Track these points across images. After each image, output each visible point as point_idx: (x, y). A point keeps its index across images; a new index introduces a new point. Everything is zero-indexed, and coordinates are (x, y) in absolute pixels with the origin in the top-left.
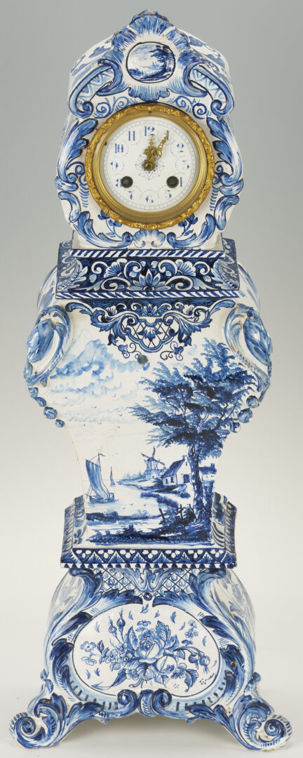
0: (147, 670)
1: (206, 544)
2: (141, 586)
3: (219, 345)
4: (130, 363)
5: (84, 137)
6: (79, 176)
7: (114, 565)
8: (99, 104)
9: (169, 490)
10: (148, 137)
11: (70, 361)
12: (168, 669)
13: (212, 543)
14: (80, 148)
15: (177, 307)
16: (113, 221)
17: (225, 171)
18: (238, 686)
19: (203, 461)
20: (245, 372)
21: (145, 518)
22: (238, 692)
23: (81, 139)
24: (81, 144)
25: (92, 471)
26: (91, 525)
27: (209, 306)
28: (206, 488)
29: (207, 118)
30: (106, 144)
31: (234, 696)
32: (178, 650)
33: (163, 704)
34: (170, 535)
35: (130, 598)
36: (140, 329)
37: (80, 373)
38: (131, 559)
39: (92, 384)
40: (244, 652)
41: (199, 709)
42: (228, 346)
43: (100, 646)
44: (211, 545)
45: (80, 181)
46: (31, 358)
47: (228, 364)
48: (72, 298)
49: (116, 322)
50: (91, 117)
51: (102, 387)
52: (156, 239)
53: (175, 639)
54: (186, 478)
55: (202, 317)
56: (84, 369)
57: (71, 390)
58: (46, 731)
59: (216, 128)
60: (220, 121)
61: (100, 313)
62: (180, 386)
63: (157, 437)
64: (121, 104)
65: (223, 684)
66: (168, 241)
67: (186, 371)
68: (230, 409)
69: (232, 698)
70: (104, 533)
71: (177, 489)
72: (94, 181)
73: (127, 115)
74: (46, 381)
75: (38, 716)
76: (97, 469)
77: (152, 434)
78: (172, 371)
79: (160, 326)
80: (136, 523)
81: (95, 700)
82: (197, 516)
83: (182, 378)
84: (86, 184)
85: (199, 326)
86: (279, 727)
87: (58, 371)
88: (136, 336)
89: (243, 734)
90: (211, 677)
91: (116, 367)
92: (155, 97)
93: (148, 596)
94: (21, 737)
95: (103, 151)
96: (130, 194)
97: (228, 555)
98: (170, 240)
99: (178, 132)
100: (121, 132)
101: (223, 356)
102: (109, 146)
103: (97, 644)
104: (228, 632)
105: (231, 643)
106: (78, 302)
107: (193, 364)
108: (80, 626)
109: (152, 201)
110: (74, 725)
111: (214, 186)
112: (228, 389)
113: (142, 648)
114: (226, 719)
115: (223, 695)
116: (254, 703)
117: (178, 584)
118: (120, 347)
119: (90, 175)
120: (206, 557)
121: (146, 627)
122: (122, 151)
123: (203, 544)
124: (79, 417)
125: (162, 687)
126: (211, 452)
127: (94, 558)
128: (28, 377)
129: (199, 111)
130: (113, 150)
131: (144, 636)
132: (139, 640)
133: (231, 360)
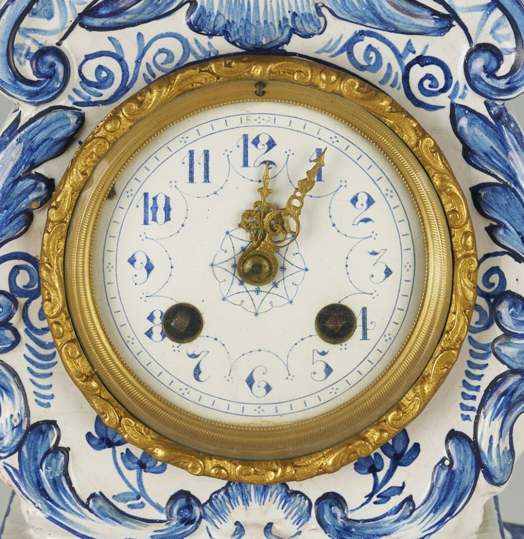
5: (39, 170)
6: (22, 301)
8: (88, 57)
10: (254, 172)
14: (23, 205)
16: (138, 453)
17: (511, 286)
23: (28, 175)
24: (27, 192)
29: (453, 106)
30: (112, 194)
45: (25, 317)
50: (63, 101)
52: (281, 514)
59: (482, 139)
60: (497, 117)
64: (162, 58)
66: (320, 521)
72: (70, 317)
73: (184, 93)
84: (45, 330)
92: (277, 35)
95: (103, 221)
96: (195, 362)
98: (327, 518)
99: (354, 152)
100: (163, 154)
102: (124, 201)
109: (268, 388)
111: (475, 337)
119: (58, 297)
122: (168, 218)
129: (427, 83)
130: (137, 213)
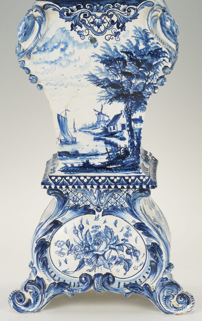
0: (99, 259)
1: (137, 173)
2: (94, 202)
3: (144, 30)
4: (85, 42)
7: (76, 187)
9: (112, 135)
11: (46, 41)
12: (112, 258)
13: (141, 172)
15: (116, 6)
18: (158, 270)
19: (134, 114)
20: (161, 49)
21: (97, 155)
22: (159, 275)
25: (62, 122)
26: (61, 160)
27: (137, 6)
28: (136, 133)
31: (156, 277)
32: (119, 245)
33: (109, 283)
34: (113, 167)
35: (87, 210)
36: (92, 20)
37: (52, 50)
38: (88, 182)
39: (60, 57)
40: (162, 247)
41: (133, 286)
42: (149, 31)
43: (68, 244)
44: (140, 173)
46: (20, 39)
47: (149, 43)
49: (76, 16)
51: (67, 60)
53: (117, 238)
54: (123, 126)
55: (133, 12)
56: (55, 47)
57: (47, 62)
58: (32, 301)
61: (65, 10)
62: (118, 59)
63: (103, 97)
65: (149, 269)
67: (122, 48)
68: (152, 76)
69: (155, 279)
70: (69, 166)
71: (117, 134)
74: (30, 56)
75: (27, 291)
76: (64, 120)
77: (100, 95)
78: (113, 48)
79: (105, 18)
80: (91, 159)
81: (65, 281)
82: (131, 153)
83: (119, 53)
85: (130, 18)
86: (186, 299)
87: (38, 49)
88: (89, 25)
89: (162, 303)
90: (141, 265)
91: (76, 45)
93: (99, 209)
94: (16, 305)
97: (151, 180)
101: (146, 38)
103: (65, 242)
104: (152, 234)
105: (154, 241)
106: (51, 3)
107: (126, 43)
108: (54, 230)
110: (51, 298)
112: (150, 61)
113: (95, 244)
114: (151, 293)
115: (149, 277)
116: (169, 282)
117: (119, 201)
118: (78, 32)
120: (137, 181)
121: (98, 230)
123: (135, 173)
124: (52, 82)
125: (108, 271)
126: (140, 108)
127: (63, 182)
128: (18, 52)
131: (96, 235)
132: (93, 239)
133: (151, 41)
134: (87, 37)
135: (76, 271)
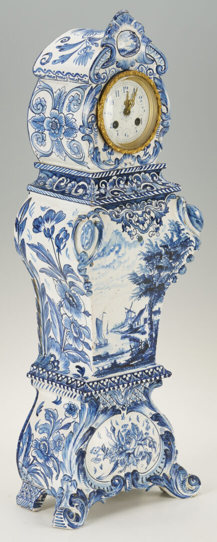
0: (130, 458)
3: (177, 223)
4: (134, 242)
5: (96, 97)
6: (93, 123)
7: (111, 389)
8: (103, 74)
9: (136, 331)
11: (104, 246)
12: (140, 454)
14: (94, 104)
15: (149, 203)
17: (163, 111)
19: (155, 307)
20: (189, 238)
21: (122, 353)
24: (95, 101)
25: (99, 326)
27: (164, 200)
28: (155, 325)
29: (154, 77)
32: (143, 440)
33: (137, 480)
34: (135, 362)
35: (115, 411)
36: (136, 220)
37: (109, 254)
38: (119, 382)
39: (114, 260)
41: (155, 478)
43: (103, 449)
44: (156, 364)
45: (93, 126)
47: (181, 235)
48: (96, 205)
49: (123, 217)
50: (99, 83)
51: (119, 262)
52: (131, 160)
53: (142, 433)
54: (145, 320)
55: (163, 207)
56: (111, 251)
57: (103, 267)
58: (80, 515)
59: (159, 83)
60: (160, 79)
61: (112, 212)
62: (157, 254)
63: (136, 294)
64: (112, 73)
67: (161, 243)
68: (177, 266)
70: (101, 369)
71: (140, 330)
75: (73, 506)
76: (101, 324)
77: (133, 292)
78: (154, 244)
79: (145, 215)
80: (117, 358)
81: (99, 487)
82: (149, 346)
83: (159, 248)
84: (96, 129)
85: (164, 212)
86: (197, 480)
87: (98, 254)
88: (135, 224)
90: (157, 455)
91: (128, 246)
93: (124, 407)
94: (70, 522)
96: (117, 132)
98: (139, 160)
101: (179, 229)
103: (101, 447)
105: (167, 430)
106: (100, 207)
107: (164, 237)
108: (89, 437)
109: (128, 136)
112: (179, 251)
113: (127, 443)
114: (169, 482)
115: (165, 466)
117: (138, 396)
118: (129, 232)
120: (155, 373)
121: (127, 429)
123: (152, 365)
124: (101, 286)
125: (135, 468)
126: (159, 300)
127: (100, 386)
129: (150, 73)
131: (127, 434)
132: (124, 438)
133: (182, 232)
134: (135, 236)
135: (109, 474)
